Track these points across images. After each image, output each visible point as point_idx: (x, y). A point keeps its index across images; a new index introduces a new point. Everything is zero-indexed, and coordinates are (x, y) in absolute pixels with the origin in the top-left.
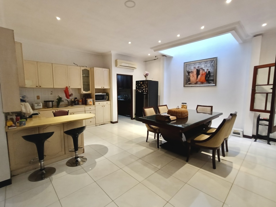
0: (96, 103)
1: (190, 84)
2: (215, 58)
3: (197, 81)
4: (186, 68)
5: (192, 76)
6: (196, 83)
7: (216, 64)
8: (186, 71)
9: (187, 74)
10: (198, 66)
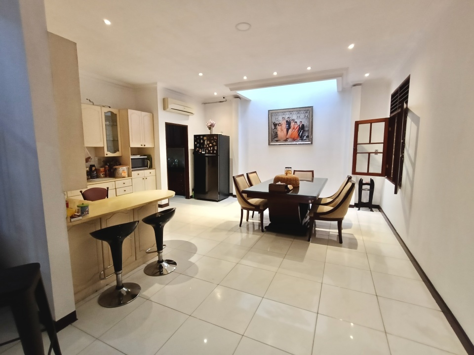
0: (133, 173)
1: (277, 141)
2: (310, 107)
3: (287, 137)
4: (271, 118)
5: (280, 130)
6: (286, 140)
7: (312, 116)
8: (272, 122)
9: (273, 127)
10: (288, 116)
